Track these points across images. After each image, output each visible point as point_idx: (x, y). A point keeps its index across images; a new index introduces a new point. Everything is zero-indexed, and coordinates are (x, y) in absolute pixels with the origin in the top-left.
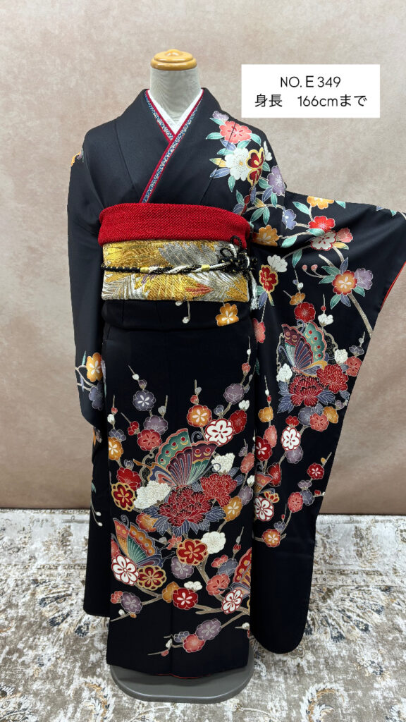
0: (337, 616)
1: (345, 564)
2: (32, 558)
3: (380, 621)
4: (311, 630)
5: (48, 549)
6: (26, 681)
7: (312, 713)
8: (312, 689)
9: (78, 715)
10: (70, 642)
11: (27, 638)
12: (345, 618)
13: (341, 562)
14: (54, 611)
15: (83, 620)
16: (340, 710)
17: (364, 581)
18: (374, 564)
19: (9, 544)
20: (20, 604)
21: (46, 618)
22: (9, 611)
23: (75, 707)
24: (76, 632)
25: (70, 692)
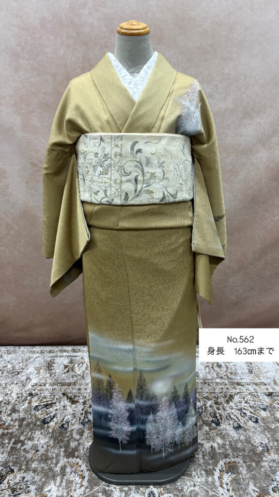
0: (237, 413)
1: (241, 379)
2: (28, 379)
3: (266, 416)
4: (220, 423)
5: (39, 373)
6: (27, 462)
7: (222, 478)
8: (221, 463)
9: (64, 484)
10: (56, 435)
11: (26, 433)
12: (242, 414)
13: (239, 378)
14: (45, 414)
15: (65, 420)
16: (241, 476)
17: (254, 389)
18: (261, 378)
19: (12, 369)
20: (20, 410)
21: (39, 419)
22: (13, 414)
23: (61, 478)
24: (60, 428)
25: (58, 469)
